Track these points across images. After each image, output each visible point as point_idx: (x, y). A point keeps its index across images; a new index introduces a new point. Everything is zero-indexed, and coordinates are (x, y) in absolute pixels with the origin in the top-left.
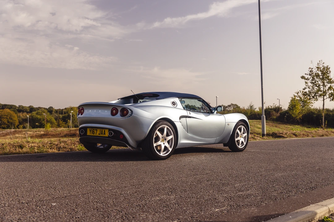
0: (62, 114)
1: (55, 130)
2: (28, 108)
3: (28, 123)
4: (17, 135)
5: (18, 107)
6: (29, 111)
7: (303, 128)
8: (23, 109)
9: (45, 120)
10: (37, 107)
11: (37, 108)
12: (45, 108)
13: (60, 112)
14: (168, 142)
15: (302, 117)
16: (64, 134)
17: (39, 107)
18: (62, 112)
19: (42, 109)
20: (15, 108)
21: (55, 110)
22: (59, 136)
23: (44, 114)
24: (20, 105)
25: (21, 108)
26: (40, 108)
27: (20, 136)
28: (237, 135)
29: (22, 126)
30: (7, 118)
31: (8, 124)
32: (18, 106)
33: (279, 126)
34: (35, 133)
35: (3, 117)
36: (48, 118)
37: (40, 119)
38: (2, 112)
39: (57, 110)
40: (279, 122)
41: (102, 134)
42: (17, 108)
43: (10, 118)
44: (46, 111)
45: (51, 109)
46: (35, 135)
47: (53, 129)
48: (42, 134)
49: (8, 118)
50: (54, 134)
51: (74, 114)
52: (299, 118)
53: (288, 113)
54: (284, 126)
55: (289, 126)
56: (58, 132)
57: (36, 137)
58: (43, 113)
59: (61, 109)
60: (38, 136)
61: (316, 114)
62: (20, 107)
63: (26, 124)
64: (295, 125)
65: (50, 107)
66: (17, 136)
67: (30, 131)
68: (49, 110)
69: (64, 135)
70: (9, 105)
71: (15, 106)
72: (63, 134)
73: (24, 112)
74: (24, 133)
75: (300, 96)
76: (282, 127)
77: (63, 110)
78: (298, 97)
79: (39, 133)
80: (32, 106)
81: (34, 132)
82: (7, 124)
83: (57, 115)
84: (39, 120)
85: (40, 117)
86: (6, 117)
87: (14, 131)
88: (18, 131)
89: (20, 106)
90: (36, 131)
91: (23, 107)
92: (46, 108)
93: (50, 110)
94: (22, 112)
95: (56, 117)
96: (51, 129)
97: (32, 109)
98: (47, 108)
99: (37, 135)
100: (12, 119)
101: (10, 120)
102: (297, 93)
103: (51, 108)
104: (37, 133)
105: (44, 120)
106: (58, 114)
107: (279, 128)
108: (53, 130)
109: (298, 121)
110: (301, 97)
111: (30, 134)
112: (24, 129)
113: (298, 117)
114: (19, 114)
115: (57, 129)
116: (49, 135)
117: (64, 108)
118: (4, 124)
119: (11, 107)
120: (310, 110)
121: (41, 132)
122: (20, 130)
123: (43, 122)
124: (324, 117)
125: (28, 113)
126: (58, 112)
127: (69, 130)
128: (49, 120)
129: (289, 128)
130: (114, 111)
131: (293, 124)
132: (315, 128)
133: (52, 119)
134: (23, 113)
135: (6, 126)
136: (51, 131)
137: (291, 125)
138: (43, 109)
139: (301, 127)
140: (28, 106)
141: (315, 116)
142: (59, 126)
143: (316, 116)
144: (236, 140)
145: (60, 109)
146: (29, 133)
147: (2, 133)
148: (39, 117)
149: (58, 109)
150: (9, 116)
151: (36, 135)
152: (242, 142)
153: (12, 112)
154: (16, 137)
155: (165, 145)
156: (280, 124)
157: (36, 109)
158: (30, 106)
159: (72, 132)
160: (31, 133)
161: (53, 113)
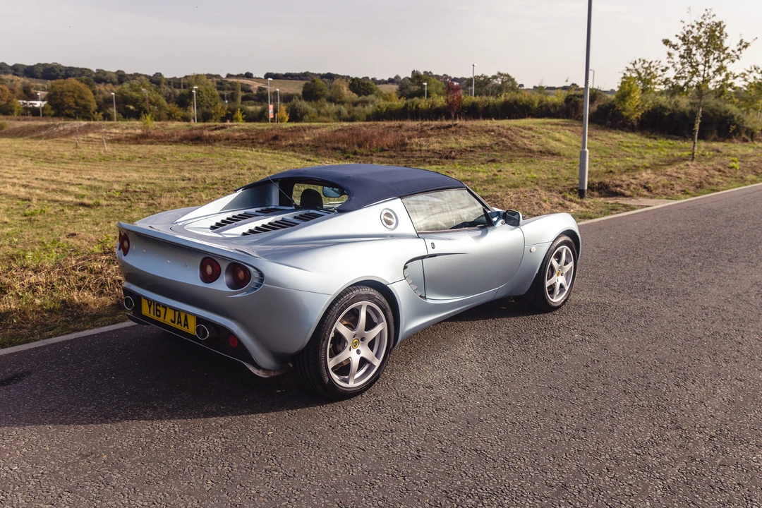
0: (180, 88)
1: (164, 127)
2: (114, 75)
3: (113, 106)
4: (91, 135)
5: (95, 73)
6: (116, 80)
7: (643, 139)
8: (105, 77)
9: (147, 101)
10: (132, 73)
11: (131, 75)
12: (146, 76)
13: (175, 83)
14: (371, 345)
15: (641, 116)
16: (179, 137)
17: (136, 72)
18: (180, 84)
19: (141, 77)
20: (91, 75)
21: (166, 79)
22: (170, 140)
23: (143, 90)
24: (99, 68)
25: (101, 75)
26: (137, 75)
27: (97, 137)
28: (550, 273)
29: (102, 115)
30: (73, 96)
31: (77, 108)
32: (95, 71)
33: (596, 135)
34: (126, 131)
35: (66, 95)
36: (152, 98)
37: (137, 100)
38: (63, 84)
39: (170, 79)
40: (596, 125)
41: (179, 322)
42: (94, 75)
43: (79, 96)
44: (147, 84)
45: (159, 77)
46: (125, 135)
47: (158, 125)
48: (138, 135)
49: (76, 96)
50: (160, 134)
51: (201, 90)
52: (634, 119)
53: (614, 106)
54: (606, 136)
55: (616, 136)
56: (167, 132)
57: (126, 141)
58: (141, 87)
59: (178, 77)
60: (131, 138)
61: (669, 110)
62: (99, 73)
63: (111, 109)
64: (627, 132)
65: (157, 73)
66: (90, 137)
67: (116, 128)
68: (154, 79)
69: (180, 139)
70: (77, 69)
71: (90, 70)
72: (177, 136)
73: (108, 83)
74: (104, 130)
75: (639, 70)
76: (601, 138)
77: (180, 79)
78: (634, 71)
79: (133, 131)
80: (122, 72)
81: (123, 129)
82: (74, 109)
83: (170, 90)
84: (134, 101)
85: (137, 95)
86: (71, 94)
87: (85, 126)
88: (93, 125)
89: (99, 71)
90: (127, 128)
91: (105, 73)
92: (148, 74)
93: (156, 80)
94: (103, 83)
95: (168, 95)
96: (154, 124)
97: (121, 77)
98: (152, 75)
99: (129, 135)
100: (83, 98)
101: (79, 101)
102: (634, 65)
103: (158, 75)
104: (129, 131)
105: (144, 100)
106: (173, 87)
107: (596, 139)
108: (159, 127)
109: (633, 125)
110: (641, 72)
111: (116, 133)
112: (106, 122)
113: (633, 117)
114: (97, 88)
115: (167, 125)
116: (153, 137)
117: (183, 76)
118: (70, 108)
119: (81, 73)
120: (658, 103)
121: (135, 130)
122: (97, 123)
123: (144, 105)
124: (697, 133)
125: (114, 84)
126: (172, 84)
127: (189, 128)
128: (154, 101)
129: (615, 139)
130: (209, 269)
131: (622, 130)
132: (667, 139)
133: (160, 100)
134: (105, 86)
135: (74, 111)
136: (156, 129)
137: (619, 134)
138: (144, 78)
139: (639, 138)
140: (114, 70)
141: (666, 114)
142: (171, 117)
143: (669, 115)
144: (548, 284)
145: (175, 78)
146: (114, 131)
147: (64, 130)
148: (134, 94)
149: (172, 76)
150: (77, 92)
151: (127, 137)
152: (561, 286)
153: (82, 86)
154: (90, 139)
155: (362, 354)
156: (597, 129)
157: (129, 77)
158: (118, 71)
159: (194, 132)
160: (117, 131)
161: (163, 85)
